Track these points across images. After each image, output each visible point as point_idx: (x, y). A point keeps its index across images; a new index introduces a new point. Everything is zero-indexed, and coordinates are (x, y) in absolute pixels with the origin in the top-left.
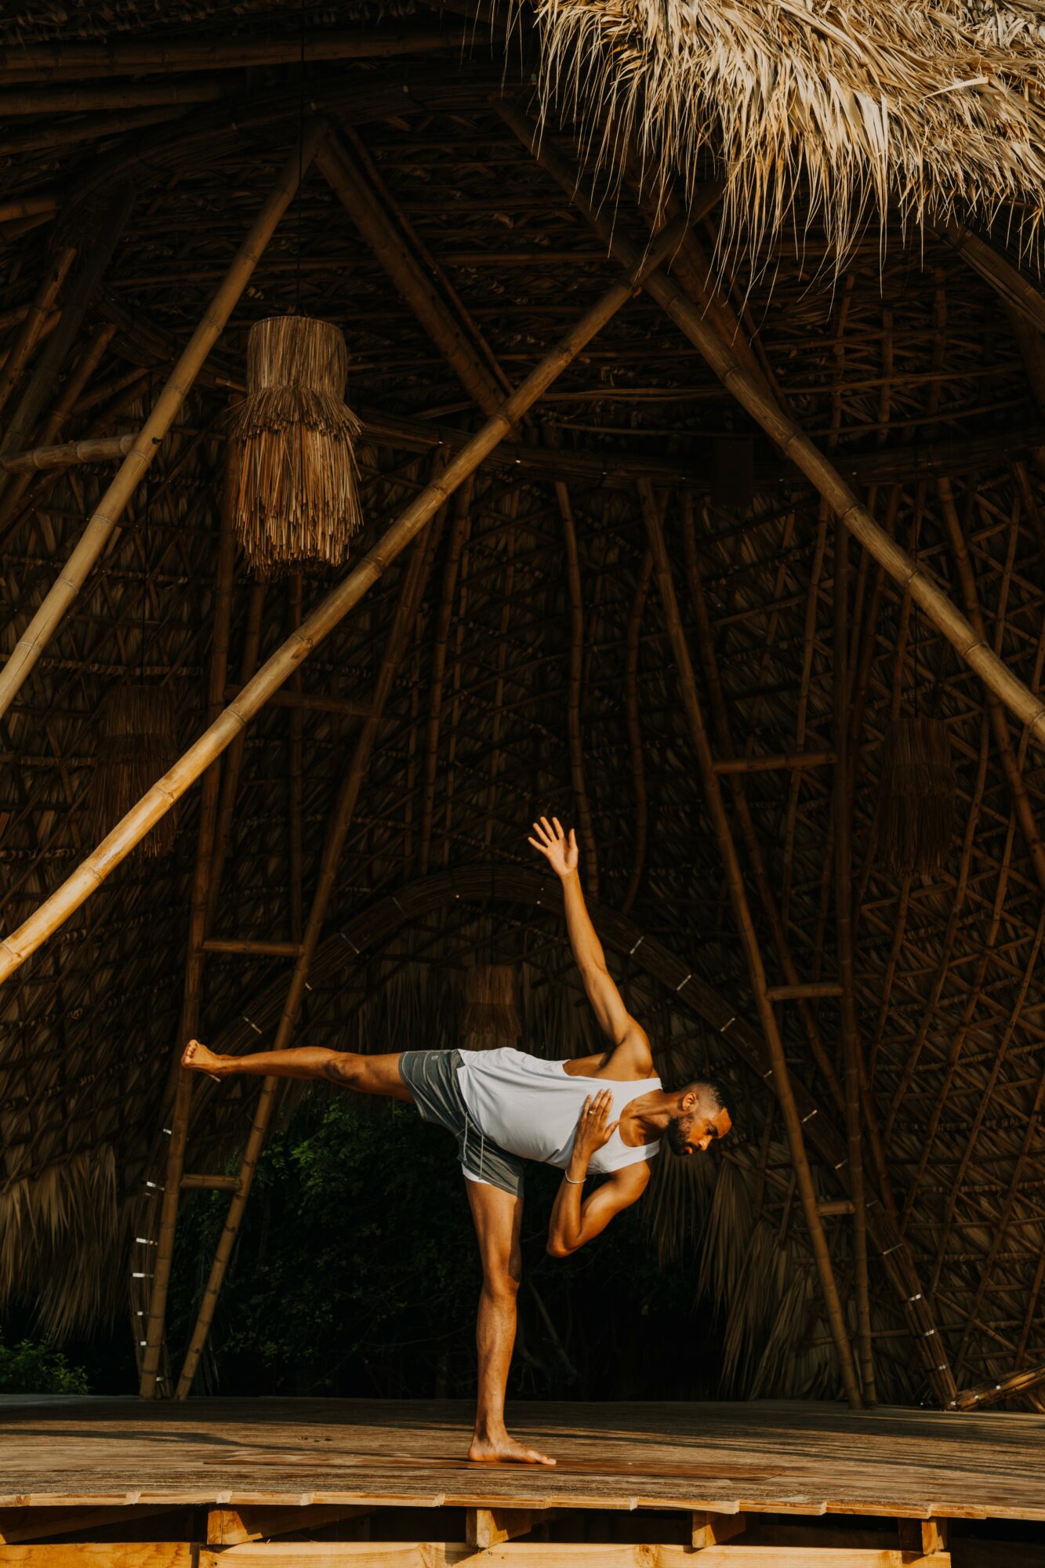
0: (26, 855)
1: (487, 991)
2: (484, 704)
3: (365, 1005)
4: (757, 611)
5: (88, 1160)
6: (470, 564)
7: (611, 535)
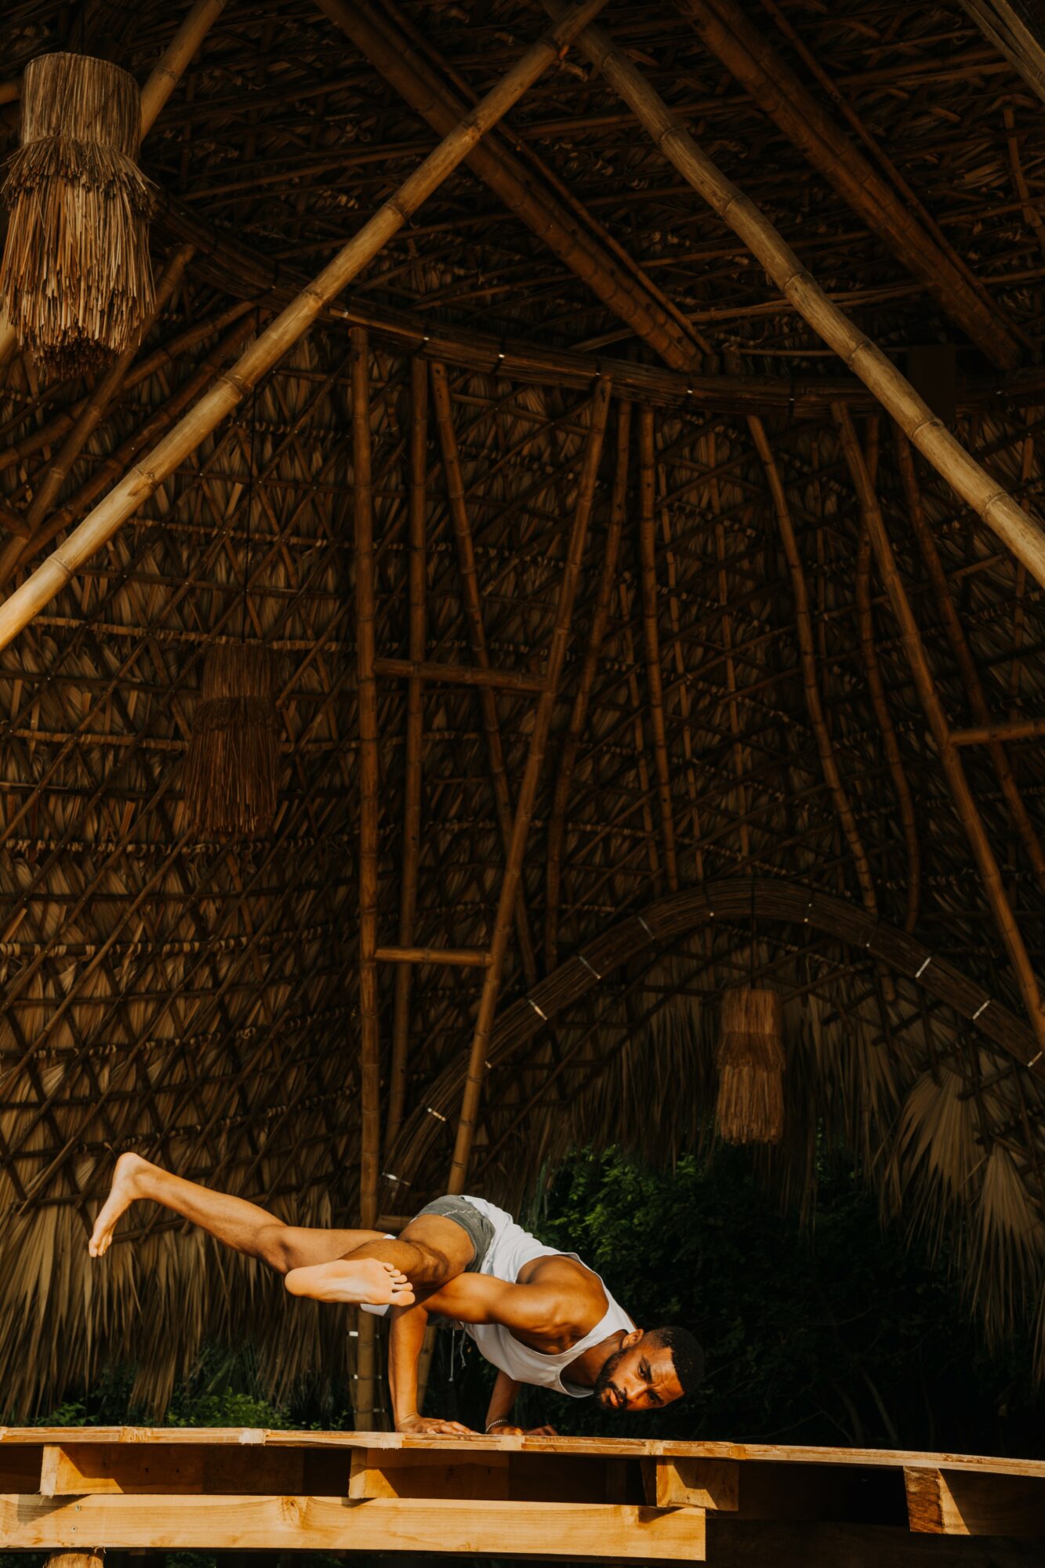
0: (158, 850)
1: (743, 1019)
2: (714, 690)
3: (628, 1044)
4: (1000, 556)
5: (294, 1205)
6: (672, 525)
7: (824, 479)
